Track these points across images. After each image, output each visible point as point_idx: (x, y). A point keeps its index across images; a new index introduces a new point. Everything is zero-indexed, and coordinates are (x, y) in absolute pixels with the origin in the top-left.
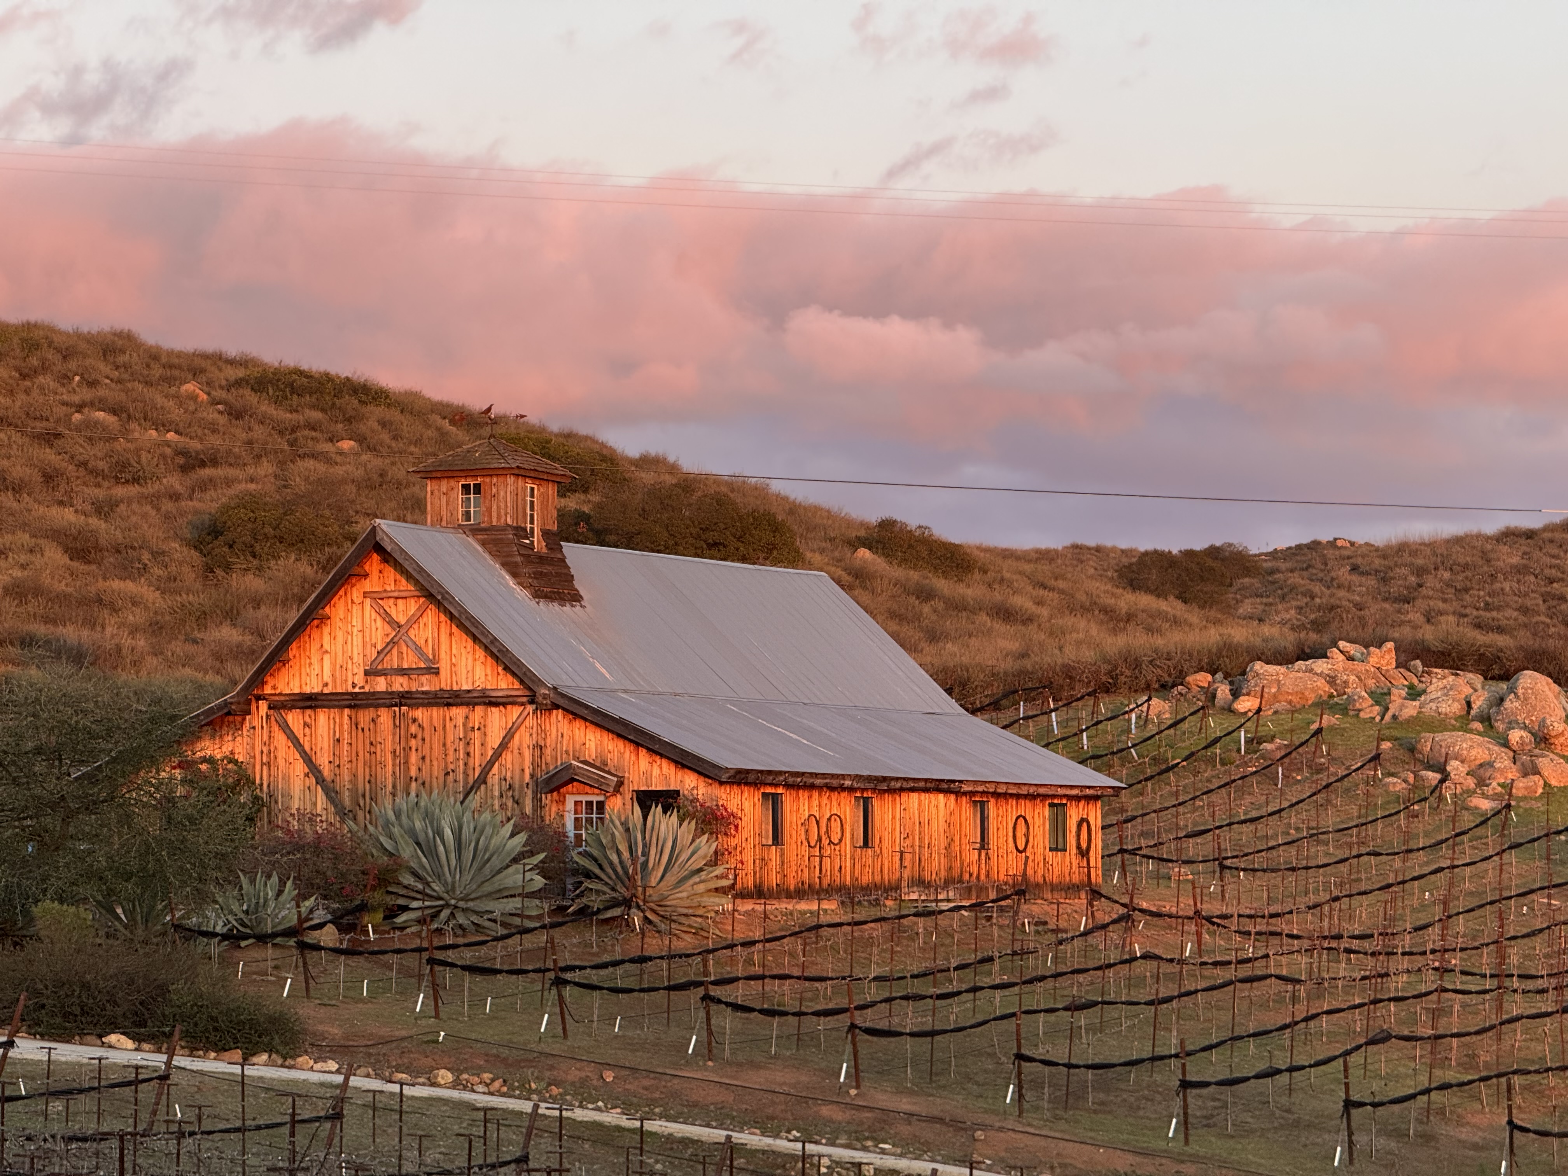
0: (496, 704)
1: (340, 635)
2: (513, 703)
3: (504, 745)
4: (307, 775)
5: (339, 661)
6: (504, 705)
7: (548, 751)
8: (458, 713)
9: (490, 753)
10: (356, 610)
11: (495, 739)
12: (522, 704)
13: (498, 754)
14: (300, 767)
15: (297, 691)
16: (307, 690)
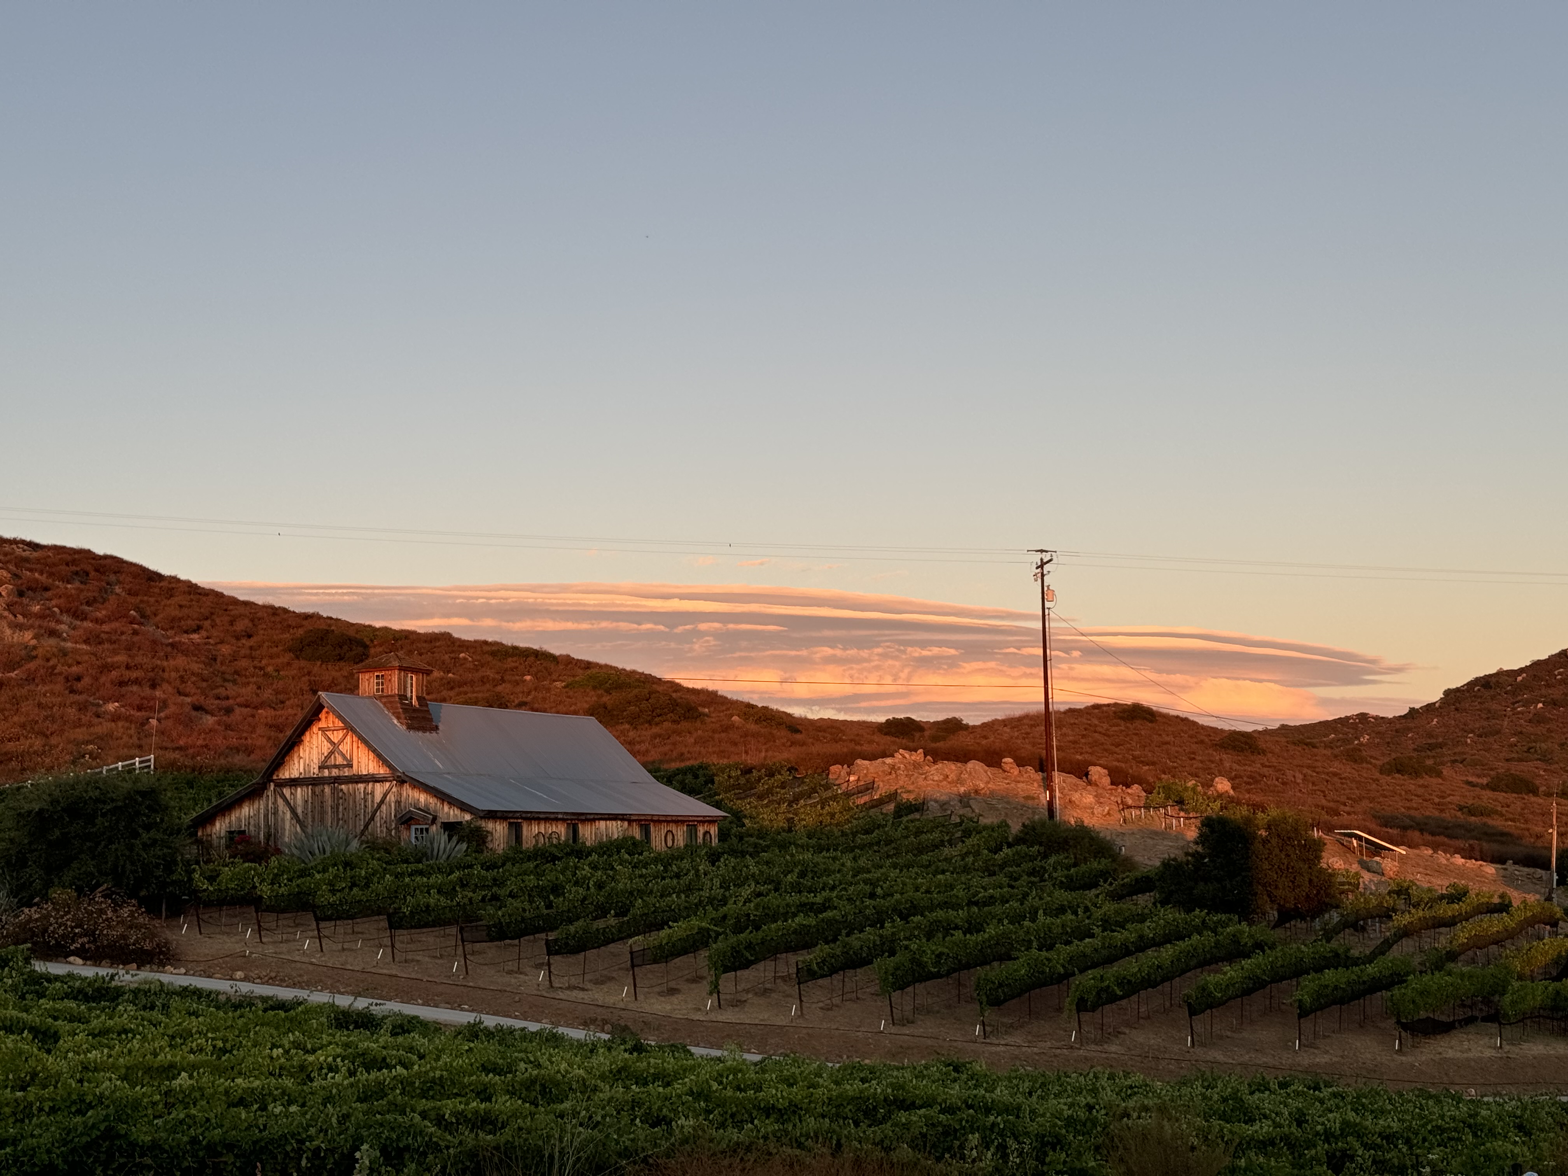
0: (378, 782)
1: (307, 749)
2: (386, 781)
3: (382, 801)
4: (292, 819)
5: (307, 762)
6: (382, 781)
7: (402, 804)
8: (361, 786)
9: (376, 805)
10: (314, 736)
11: (378, 798)
12: (391, 781)
13: (379, 806)
14: (288, 815)
15: (288, 777)
16: (293, 776)
